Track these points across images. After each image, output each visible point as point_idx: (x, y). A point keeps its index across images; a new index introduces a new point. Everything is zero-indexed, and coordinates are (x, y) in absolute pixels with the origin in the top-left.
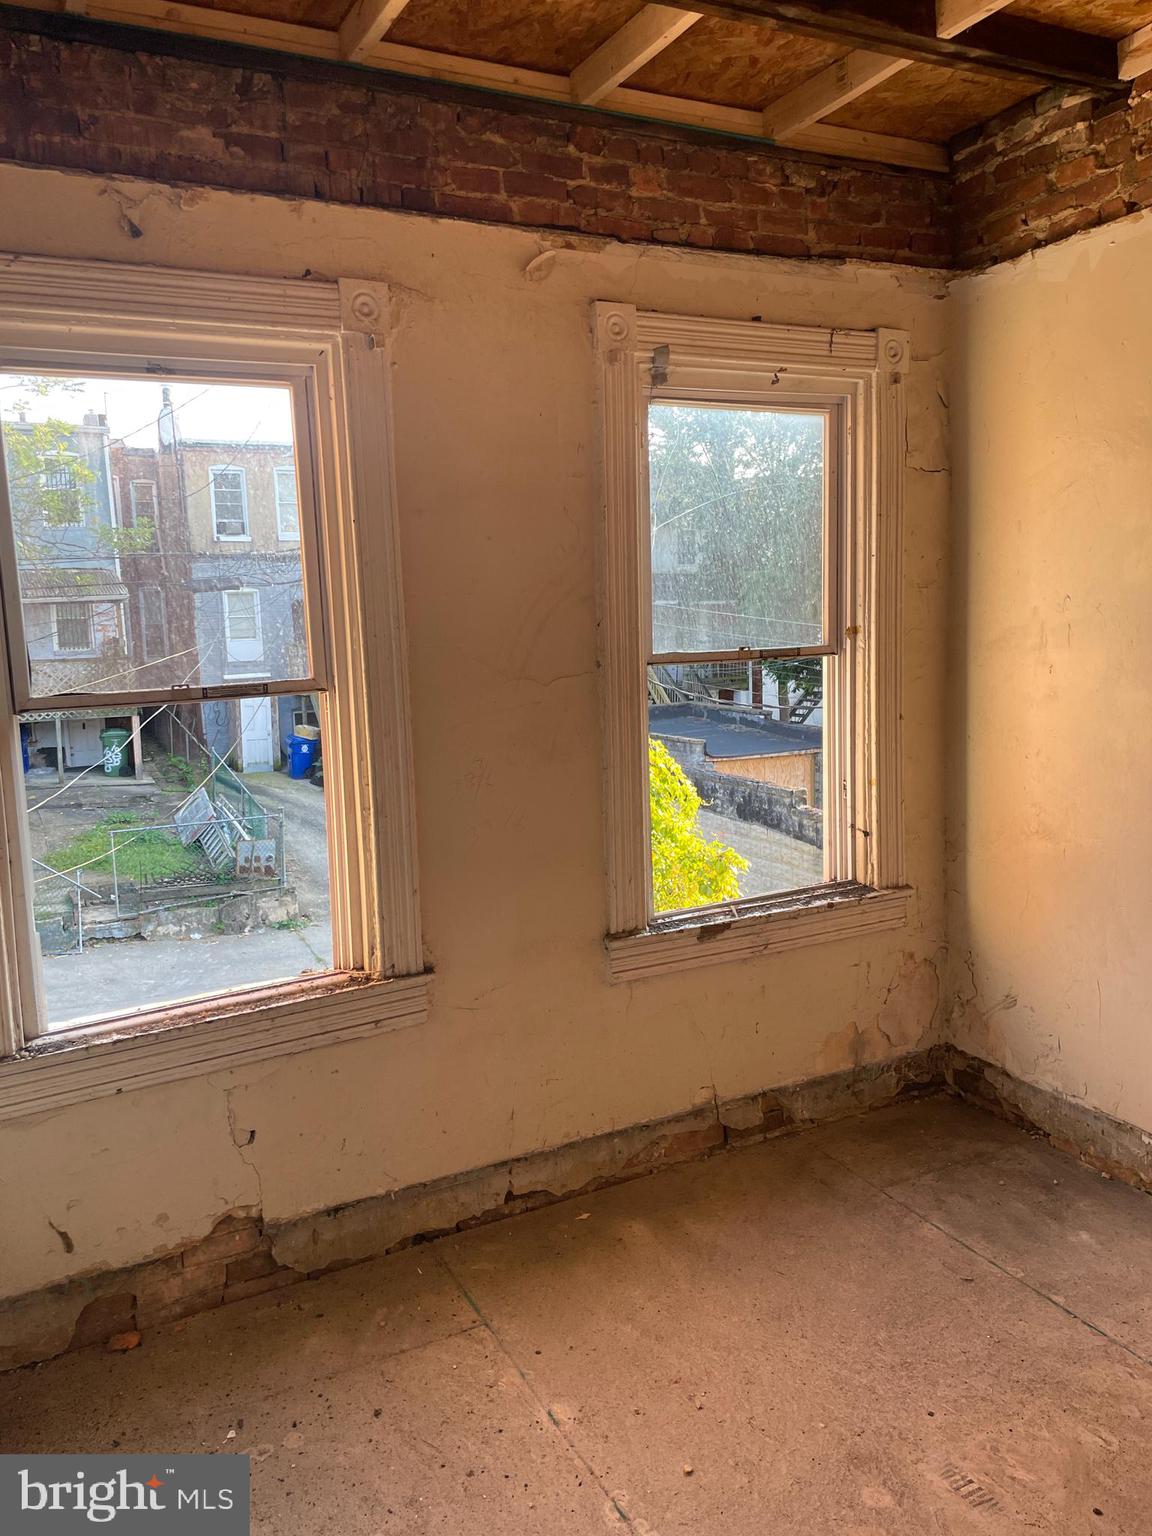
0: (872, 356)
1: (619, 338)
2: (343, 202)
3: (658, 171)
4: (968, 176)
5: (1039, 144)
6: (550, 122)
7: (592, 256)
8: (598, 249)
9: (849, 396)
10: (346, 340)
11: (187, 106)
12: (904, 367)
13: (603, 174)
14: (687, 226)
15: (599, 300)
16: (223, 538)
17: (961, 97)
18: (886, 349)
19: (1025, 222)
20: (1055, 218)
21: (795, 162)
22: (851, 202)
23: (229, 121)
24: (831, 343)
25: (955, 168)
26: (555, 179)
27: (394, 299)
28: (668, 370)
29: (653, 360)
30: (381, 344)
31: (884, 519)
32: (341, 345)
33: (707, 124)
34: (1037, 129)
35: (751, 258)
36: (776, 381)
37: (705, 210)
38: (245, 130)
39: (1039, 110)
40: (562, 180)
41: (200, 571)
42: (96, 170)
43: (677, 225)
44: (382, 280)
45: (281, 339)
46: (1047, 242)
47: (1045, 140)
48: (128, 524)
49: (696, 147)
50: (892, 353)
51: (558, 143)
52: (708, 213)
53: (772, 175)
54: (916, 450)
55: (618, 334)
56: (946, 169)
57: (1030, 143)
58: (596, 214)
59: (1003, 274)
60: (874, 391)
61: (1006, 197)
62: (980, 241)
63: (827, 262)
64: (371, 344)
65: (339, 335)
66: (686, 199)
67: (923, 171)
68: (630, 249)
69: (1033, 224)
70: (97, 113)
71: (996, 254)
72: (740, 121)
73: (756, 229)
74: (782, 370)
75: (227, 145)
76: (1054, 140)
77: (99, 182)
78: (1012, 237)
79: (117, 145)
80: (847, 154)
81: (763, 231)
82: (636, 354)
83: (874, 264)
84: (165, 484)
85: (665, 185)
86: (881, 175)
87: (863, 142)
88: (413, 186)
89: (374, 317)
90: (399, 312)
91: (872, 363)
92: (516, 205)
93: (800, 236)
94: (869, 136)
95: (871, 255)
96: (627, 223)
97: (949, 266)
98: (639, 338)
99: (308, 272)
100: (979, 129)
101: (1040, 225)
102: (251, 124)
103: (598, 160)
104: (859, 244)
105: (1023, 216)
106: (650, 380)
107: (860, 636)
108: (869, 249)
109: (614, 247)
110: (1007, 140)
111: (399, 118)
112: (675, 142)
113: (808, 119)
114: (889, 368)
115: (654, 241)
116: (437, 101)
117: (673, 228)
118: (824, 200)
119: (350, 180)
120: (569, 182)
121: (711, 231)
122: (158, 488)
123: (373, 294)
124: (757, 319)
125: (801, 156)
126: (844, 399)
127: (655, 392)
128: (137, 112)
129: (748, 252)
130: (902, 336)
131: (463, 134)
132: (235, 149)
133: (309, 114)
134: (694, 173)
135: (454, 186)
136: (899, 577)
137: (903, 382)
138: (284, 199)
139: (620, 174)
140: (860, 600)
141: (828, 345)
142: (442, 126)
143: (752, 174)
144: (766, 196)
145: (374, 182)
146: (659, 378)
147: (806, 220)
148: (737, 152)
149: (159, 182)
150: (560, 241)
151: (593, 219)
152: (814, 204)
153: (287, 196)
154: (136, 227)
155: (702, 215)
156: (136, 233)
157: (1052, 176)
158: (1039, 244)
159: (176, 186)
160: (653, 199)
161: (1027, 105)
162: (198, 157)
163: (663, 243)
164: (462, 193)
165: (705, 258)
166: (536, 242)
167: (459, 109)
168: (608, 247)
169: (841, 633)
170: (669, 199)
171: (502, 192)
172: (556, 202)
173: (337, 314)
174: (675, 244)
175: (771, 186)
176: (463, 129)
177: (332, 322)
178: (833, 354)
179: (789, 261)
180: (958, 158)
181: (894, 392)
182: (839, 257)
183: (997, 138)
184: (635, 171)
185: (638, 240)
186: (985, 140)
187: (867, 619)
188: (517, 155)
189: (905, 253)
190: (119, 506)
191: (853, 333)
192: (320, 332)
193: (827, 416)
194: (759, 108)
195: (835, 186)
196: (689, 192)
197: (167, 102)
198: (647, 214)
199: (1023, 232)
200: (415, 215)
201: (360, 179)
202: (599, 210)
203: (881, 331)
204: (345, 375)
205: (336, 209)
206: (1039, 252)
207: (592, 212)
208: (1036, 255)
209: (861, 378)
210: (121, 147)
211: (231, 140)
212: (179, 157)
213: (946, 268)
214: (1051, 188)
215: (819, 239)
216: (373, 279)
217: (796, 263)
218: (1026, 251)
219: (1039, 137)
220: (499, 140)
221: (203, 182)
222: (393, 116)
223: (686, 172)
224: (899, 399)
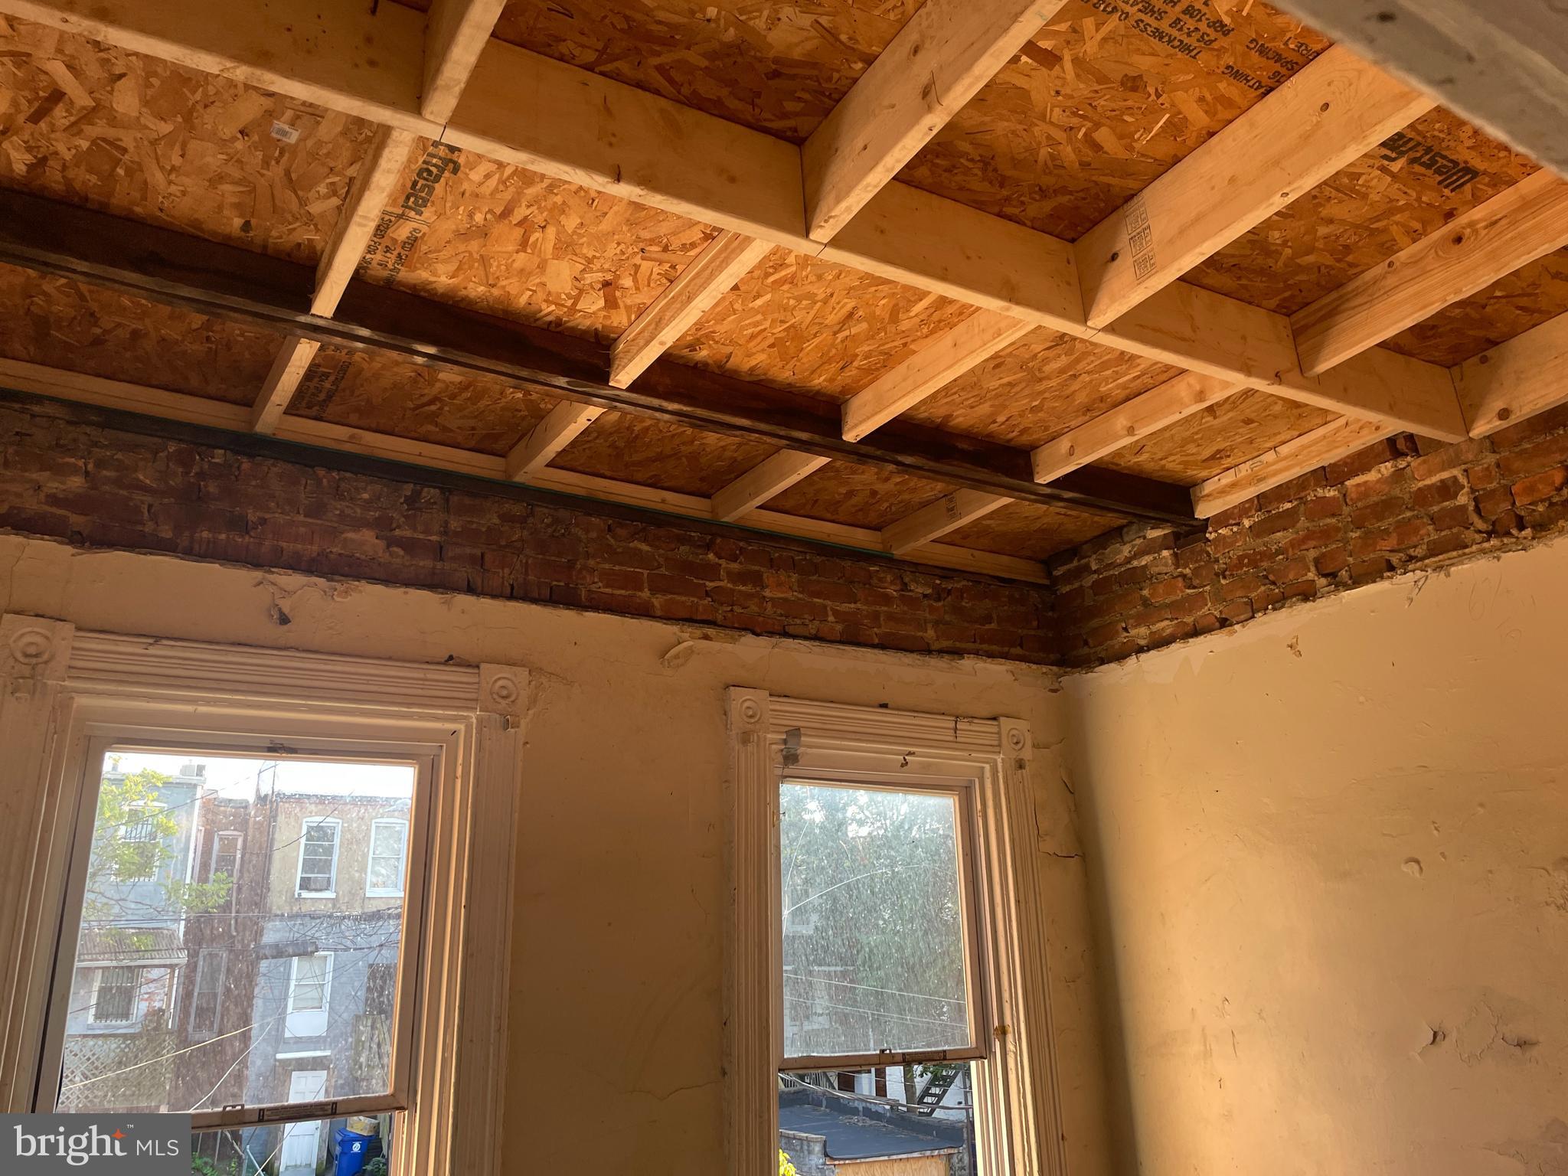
0: (996, 743)
1: (753, 720)
2: (494, 596)
3: (789, 576)
4: (1068, 588)
5: (1129, 566)
6: (693, 534)
7: (729, 647)
8: (734, 640)
9: (977, 780)
10: (480, 720)
11: (355, 512)
12: (1027, 754)
13: (741, 578)
14: (817, 623)
15: (734, 686)
16: (305, 894)
17: (1056, 526)
18: (1008, 737)
19: (1126, 629)
20: (1154, 628)
21: (912, 572)
22: (966, 607)
23: (394, 525)
24: (956, 729)
25: (1055, 581)
26: (695, 581)
27: (533, 683)
28: (799, 752)
29: (785, 742)
30: (516, 725)
31: (1023, 905)
32: (474, 726)
33: (834, 539)
34: (1126, 553)
35: (876, 651)
36: (905, 764)
37: (832, 609)
38: (408, 533)
39: (1126, 539)
40: (701, 582)
41: (273, 934)
42: (256, 564)
43: (807, 622)
44: (524, 666)
45: (415, 720)
46: (1148, 648)
47: (1135, 563)
48: (203, 879)
49: (824, 558)
50: (1015, 741)
51: (699, 551)
52: (836, 613)
53: (892, 583)
54: (1046, 835)
55: (751, 717)
56: (1046, 582)
57: (1121, 565)
58: (732, 610)
59: (1110, 675)
60: (1001, 775)
61: (1105, 607)
62: (1086, 643)
63: (946, 656)
64: (506, 725)
65: (473, 716)
66: (816, 600)
67: (1026, 582)
68: (763, 641)
69: (1133, 632)
70: (267, 516)
71: (1103, 655)
72: (860, 538)
73: (879, 627)
74: (910, 754)
75: (388, 546)
76: (1143, 563)
77: (258, 574)
78: (1115, 642)
79: (281, 543)
80: (957, 567)
81: (885, 628)
82: (769, 736)
83: (990, 660)
84: (254, 836)
85: (795, 587)
86: (989, 585)
87: (971, 558)
88: (562, 584)
89: (512, 699)
90: (537, 695)
91: (997, 749)
92: (657, 601)
93: (920, 634)
94: (977, 553)
95: (986, 651)
96: (761, 619)
97: (1059, 663)
98: (771, 721)
99: (451, 658)
100: (1073, 551)
101: (1141, 633)
102: (415, 529)
103: (735, 566)
104: (975, 642)
105: (1124, 625)
106: (781, 759)
107: (1010, 1038)
108: (985, 647)
109: (749, 639)
110: (1100, 561)
111: (554, 528)
112: (806, 553)
113: (922, 539)
114: (1014, 755)
115: (786, 634)
116: (591, 515)
117: (803, 624)
118: (940, 604)
119: (503, 578)
120: (707, 583)
121: (839, 627)
122: (245, 841)
123: (514, 678)
124: (884, 706)
125: (918, 567)
126: (972, 782)
127: (787, 772)
128: (305, 516)
129: (874, 646)
130: (1022, 725)
131: (612, 541)
132: (395, 549)
133: (472, 522)
134: (821, 579)
135: (600, 584)
136: (1044, 969)
137: (1027, 768)
138: (436, 592)
139: (757, 579)
140: (1006, 995)
141: (953, 731)
142: (593, 535)
143: (875, 581)
144: (887, 599)
145: (525, 579)
146: (790, 758)
147: (925, 620)
148: (861, 563)
149: (317, 576)
150: (698, 633)
151: (729, 615)
152: (930, 606)
153: (440, 590)
154: (284, 614)
155: (830, 613)
156: (284, 620)
157: (1145, 592)
158: (1141, 650)
159: (332, 580)
160: (785, 600)
161: (1115, 534)
162: (358, 555)
163: (794, 637)
164: (608, 590)
165: (833, 650)
166: (675, 634)
167: (610, 522)
168: (743, 639)
169: (990, 1033)
170: (799, 599)
171: (646, 590)
172: (696, 600)
173: (473, 696)
174: (806, 638)
175: (892, 591)
176: (612, 537)
177: (468, 704)
178: (959, 739)
179: (912, 655)
180: (1056, 573)
181: (1020, 777)
182: (957, 653)
183: (1092, 559)
184: (768, 576)
185: (771, 634)
186: (1079, 561)
187: (1015, 1015)
188: (661, 560)
189: (1018, 651)
190: (198, 861)
191: (976, 721)
192: (455, 713)
193: (957, 798)
194: (877, 528)
195: (949, 592)
196: (818, 595)
197: (337, 509)
198: (779, 611)
199: (1125, 638)
200: (564, 608)
201: (512, 576)
202: (735, 608)
203: (1002, 719)
204: (475, 754)
205: (486, 602)
206: (1143, 656)
207: (729, 608)
208: (1140, 659)
209: (987, 763)
210: (284, 545)
211: (391, 542)
212: (340, 554)
213: (1056, 665)
214: (1146, 602)
215: (937, 637)
216: (514, 665)
217: (918, 657)
218: (1130, 655)
219: (1128, 560)
220: (645, 547)
221: (358, 578)
222: (548, 526)
223: (815, 577)
224: (1026, 784)
